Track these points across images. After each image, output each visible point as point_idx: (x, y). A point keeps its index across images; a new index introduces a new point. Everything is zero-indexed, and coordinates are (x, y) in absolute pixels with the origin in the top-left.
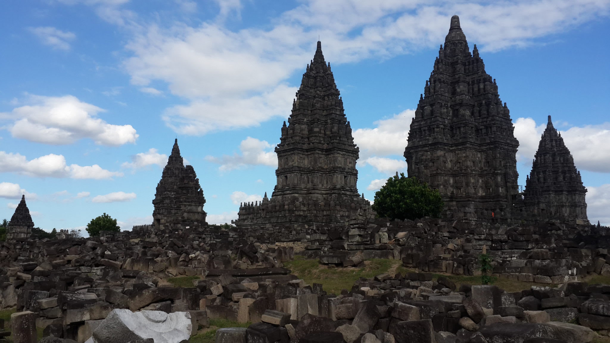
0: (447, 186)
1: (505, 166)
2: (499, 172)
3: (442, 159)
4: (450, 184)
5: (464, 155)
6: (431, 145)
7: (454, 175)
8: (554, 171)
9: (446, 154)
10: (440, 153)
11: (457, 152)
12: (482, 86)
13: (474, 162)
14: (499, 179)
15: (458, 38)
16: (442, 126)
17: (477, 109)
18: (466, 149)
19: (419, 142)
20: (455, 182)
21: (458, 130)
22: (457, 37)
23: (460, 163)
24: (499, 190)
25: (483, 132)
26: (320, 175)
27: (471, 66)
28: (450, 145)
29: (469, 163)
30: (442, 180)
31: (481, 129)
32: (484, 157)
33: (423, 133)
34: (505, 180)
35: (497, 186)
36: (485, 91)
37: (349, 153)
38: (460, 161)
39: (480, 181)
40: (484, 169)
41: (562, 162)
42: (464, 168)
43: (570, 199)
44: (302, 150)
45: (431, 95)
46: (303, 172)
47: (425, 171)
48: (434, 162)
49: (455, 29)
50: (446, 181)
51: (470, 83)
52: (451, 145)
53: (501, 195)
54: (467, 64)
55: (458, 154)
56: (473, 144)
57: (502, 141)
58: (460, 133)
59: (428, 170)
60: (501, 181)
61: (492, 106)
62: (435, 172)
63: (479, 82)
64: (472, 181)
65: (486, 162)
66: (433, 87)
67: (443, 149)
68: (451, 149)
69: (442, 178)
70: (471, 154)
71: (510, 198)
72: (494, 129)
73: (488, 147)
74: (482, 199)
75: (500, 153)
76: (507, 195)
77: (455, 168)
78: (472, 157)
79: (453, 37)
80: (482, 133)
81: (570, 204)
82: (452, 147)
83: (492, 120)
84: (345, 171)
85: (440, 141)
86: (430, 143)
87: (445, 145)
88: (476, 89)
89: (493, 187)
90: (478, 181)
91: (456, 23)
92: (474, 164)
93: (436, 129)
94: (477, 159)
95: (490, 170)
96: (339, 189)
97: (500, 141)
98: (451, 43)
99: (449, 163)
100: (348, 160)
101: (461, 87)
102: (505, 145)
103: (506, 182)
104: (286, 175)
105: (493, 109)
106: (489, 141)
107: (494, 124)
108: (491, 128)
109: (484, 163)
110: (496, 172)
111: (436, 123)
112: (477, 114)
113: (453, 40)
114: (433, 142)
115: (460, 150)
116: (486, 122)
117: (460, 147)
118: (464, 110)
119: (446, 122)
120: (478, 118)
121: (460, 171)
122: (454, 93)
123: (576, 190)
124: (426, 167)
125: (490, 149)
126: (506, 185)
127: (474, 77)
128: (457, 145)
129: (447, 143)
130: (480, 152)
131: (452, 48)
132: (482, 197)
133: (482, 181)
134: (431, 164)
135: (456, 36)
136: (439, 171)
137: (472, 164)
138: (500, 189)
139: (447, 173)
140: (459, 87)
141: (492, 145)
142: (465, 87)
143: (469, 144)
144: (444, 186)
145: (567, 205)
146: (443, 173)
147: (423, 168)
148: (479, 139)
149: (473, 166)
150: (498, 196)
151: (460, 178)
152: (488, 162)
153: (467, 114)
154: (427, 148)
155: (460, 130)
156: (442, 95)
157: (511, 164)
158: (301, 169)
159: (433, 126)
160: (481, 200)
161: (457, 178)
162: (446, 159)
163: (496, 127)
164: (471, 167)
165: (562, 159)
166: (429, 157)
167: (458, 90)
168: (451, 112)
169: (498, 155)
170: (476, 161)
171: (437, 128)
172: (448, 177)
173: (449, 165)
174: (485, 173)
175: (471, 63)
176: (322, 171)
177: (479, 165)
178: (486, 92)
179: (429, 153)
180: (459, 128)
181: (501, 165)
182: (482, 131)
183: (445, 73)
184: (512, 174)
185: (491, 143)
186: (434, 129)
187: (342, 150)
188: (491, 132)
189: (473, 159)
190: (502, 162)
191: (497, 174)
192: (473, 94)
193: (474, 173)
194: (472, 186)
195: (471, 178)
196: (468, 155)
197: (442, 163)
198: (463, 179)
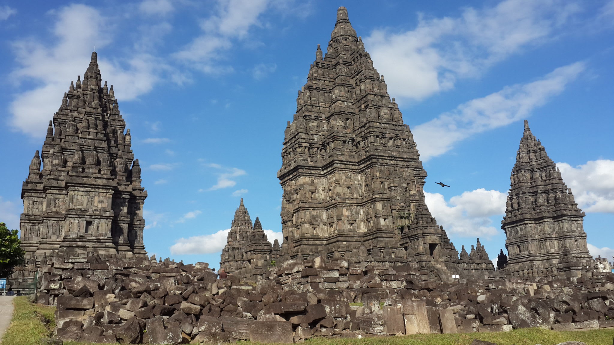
0: (315, 223)
1: (390, 188)
2: (378, 196)
3: (307, 188)
4: (322, 220)
5: (334, 179)
6: (294, 170)
7: (327, 208)
8: (533, 193)
9: (316, 181)
10: (302, 180)
11: (327, 177)
13: (349, 187)
14: (379, 205)
15: (342, 33)
16: (305, 145)
17: (356, 117)
18: (334, 170)
20: (329, 217)
22: (340, 32)
23: (331, 190)
24: (379, 222)
26: (53, 224)
28: (320, 169)
30: (308, 216)
31: (359, 143)
32: (364, 178)
34: (390, 207)
35: (377, 216)
37: (99, 188)
38: (331, 188)
39: (362, 212)
40: (364, 195)
41: (544, 178)
42: (334, 196)
43: (557, 229)
44: (36, 191)
46: (35, 222)
47: (288, 206)
48: (297, 194)
49: (340, 23)
50: (314, 217)
51: (354, 85)
52: (322, 168)
53: (384, 228)
54: (352, 62)
55: (329, 179)
56: (345, 163)
58: (329, 150)
59: (292, 205)
60: (383, 209)
61: (368, 110)
62: (297, 207)
64: (346, 213)
65: (366, 186)
67: (308, 174)
68: (322, 173)
69: (308, 213)
70: (344, 177)
71: (396, 232)
72: (370, 139)
73: (365, 164)
74: (364, 237)
75: (379, 171)
76: (393, 228)
77: (328, 199)
78: (345, 181)
79: (336, 33)
80: (360, 148)
81: (557, 235)
82: (323, 170)
83: (368, 128)
84: (88, 214)
85: (302, 163)
86: (293, 168)
87: (310, 168)
89: (374, 218)
90: (357, 213)
91: (341, 15)
92: (349, 190)
94: (356, 182)
95: (370, 195)
96: (74, 240)
99: (321, 191)
100: (96, 198)
102: (392, 160)
105: (369, 114)
106: (365, 157)
107: (370, 133)
108: (367, 138)
110: (374, 197)
111: (298, 141)
113: (335, 36)
115: (330, 173)
116: (364, 131)
117: (329, 169)
118: (334, 120)
119: (316, 139)
121: (331, 201)
122: (330, 100)
125: (368, 167)
126: (392, 214)
128: (326, 167)
129: (313, 165)
130: (360, 173)
133: (364, 212)
134: (295, 196)
135: (339, 30)
136: (302, 204)
137: (346, 190)
138: (382, 220)
139: (315, 206)
140: (334, 93)
141: (368, 161)
142: (341, 91)
143: (337, 163)
144: (311, 224)
145: (553, 236)
146: (308, 206)
147: (286, 202)
148: (356, 156)
149: (347, 193)
151: (331, 211)
152: (368, 185)
154: (291, 176)
155: (329, 147)
156: (313, 106)
158: (33, 217)
159: (295, 146)
161: (329, 211)
162: (316, 187)
163: (373, 136)
164: (344, 194)
165: (544, 175)
166: (293, 187)
167: (334, 96)
168: (325, 125)
169: (378, 174)
170: (354, 186)
171: (299, 147)
172: (318, 211)
173: (321, 195)
174: (365, 200)
176: (56, 216)
177: (360, 190)
179: (294, 182)
181: (383, 187)
183: (322, 78)
184: (398, 198)
185: (369, 158)
186: (296, 149)
187: (83, 185)
189: (346, 183)
191: (376, 200)
192: (356, 100)
193: (347, 201)
194: (346, 221)
195: (344, 210)
196: (338, 178)
197: (308, 195)
198: (334, 210)
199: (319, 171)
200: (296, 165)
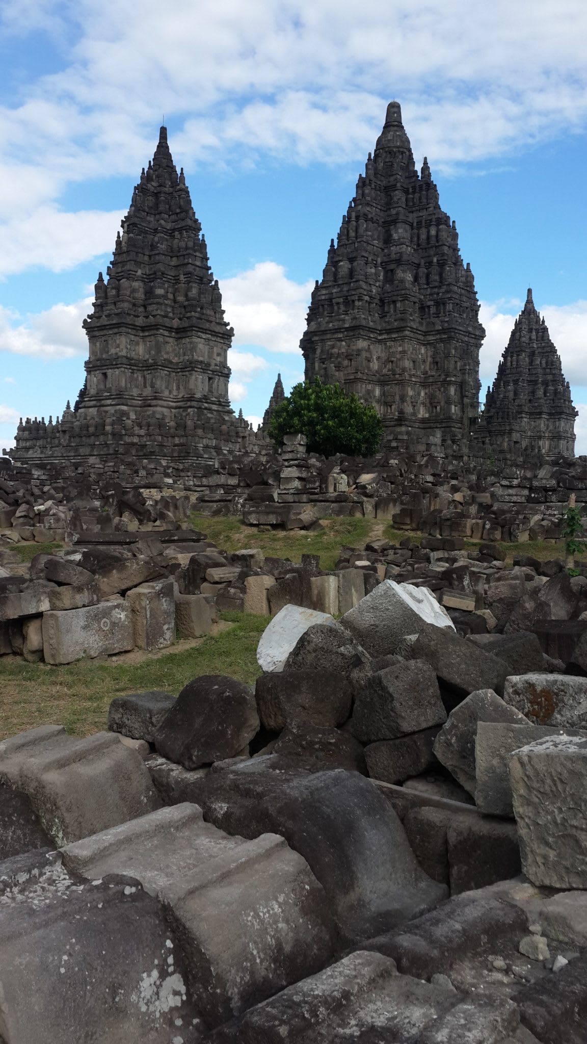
0: (369, 400)
1: (463, 371)
2: (453, 379)
3: (364, 354)
4: (375, 396)
5: (400, 349)
6: (347, 329)
7: (382, 383)
8: (530, 381)
9: (371, 347)
10: (362, 344)
11: (388, 344)
12: (433, 232)
13: (414, 362)
14: (452, 390)
15: (398, 144)
16: (367, 298)
17: (423, 271)
18: (403, 338)
19: (328, 323)
20: (383, 394)
21: (392, 306)
22: (396, 142)
23: (392, 362)
24: (450, 409)
25: (431, 312)
26: (166, 375)
27: (417, 195)
28: (378, 332)
29: (407, 364)
30: (364, 390)
31: (429, 307)
32: (430, 353)
33: (336, 308)
34: (461, 392)
35: (448, 402)
36: (438, 241)
37: (217, 336)
38: (393, 359)
39: (422, 394)
40: (429, 373)
41: (544, 365)
42: (398, 371)
43: (551, 427)
44: (134, 327)
45: (350, 242)
46: (135, 368)
47: (337, 374)
48: (351, 360)
49: (394, 126)
50: (369, 392)
51: (415, 224)
52: (380, 331)
53: (454, 417)
54: (411, 190)
55: (390, 347)
56: (415, 331)
57: (461, 328)
58: (395, 311)
59: (342, 373)
60: (455, 394)
61: (448, 268)
62: (352, 377)
63: (428, 225)
64: (411, 393)
65: (434, 363)
66: (354, 229)
67: (367, 338)
68: (380, 338)
69: (364, 386)
70: (411, 349)
71: (466, 422)
72: (449, 307)
73: (438, 336)
74: (423, 423)
75: (456, 348)
76: (462, 418)
77: (385, 371)
78: (412, 353)
79: (389, 141)
80: (429, 314)
81: (550, 434)
82: (380, 334)
83: (448, 292)
84: (211, 369)
85: (364, 323)
86: (347, 325)
87: (371, 330)
88: (423, 237)
89: (442, 403)
90: (419, 394)
91: (395, 115)
92: (414, 365)
93: (357, 303)
94: (420, 356)
95: (440, 375)
96: (200, 400)
97: (457, 327)
98: (386, 152)
99: (375, 361)
100: (215, 349)
101: (400, 231)
102: (465, 336)
103: (462, 397)
104: (104, 371)
105: (449, 274)
106: (440, 328)
107: (450, 299)
108: (444, 304)
109: (430, 363)
110: (448, 379)
111: (358, 291)
112: (423, 280)
113: (389, 145)
114: (352, 325)
115: (394, 340)
116: (438, 294)
117: (394, 336)
118: (404, 271)
119: (374, 291)
120: (425, 286)
121: (392, 376)
122: (388, 240)
123: (562, 413)
124: (338, 367)
125: (441, 340)
126: (463, 401)
127: (421, 214)
128: (389, 332)
129: (373, 327)
130: (424, 345)
131: (387, 160)
132: (423, 421)
133: (426, 394)
134: (346, 362)
135: (395, 139)
136: (359, 375)
137: (412, 365)
138: (453, 407)
139: (371, 379)
140: (397, 232)
141: (444, 333)
142: (406, 232)
143: (408, 330)
144: (366, 400)
145: (547, 435)
146: (365, 378)
147: (334, 368)
148: (424, 324)
149: (412, 368)
150: (449, 418)
151: (391, 388)
152: (437, 363)
153: (408, 278)
154: (340, 335)
155: (395, 307)
156: (368, 243)
157: (471, 368)
158: (133, 362)
159: (353, 298)
160: (422, 426)
161: (386, 388)
162: (371, 355)
163: (452, 303)
164: (410, 369)
165: (544, 362)
166: (343, 350)
167: (395, 236)
168: (382, 274)
169: (453, 351)
170: (418, 360)
171: (359, 300)
172: (373, 385)
173: (375, 365)
174: (431, 380)
175: (417, 191)
176: (170, 366)
177: (423, 367)
178: (440, 243)
179: (344, 343)
180: (394, 302)
181: (456, 368)
182: (429, 310)
183: (374, 205)
184: (471, 383)
185: (443, 331)
186: (353, 301)
187: (205, 331)
188: (444, 313)
189: (413, 356)
190: (459, 364)
191: (450, 383)
192: (418, 245)
193: (413, 379)
194: (409, 403)
195: (409, 389)
196: (406, 349)
197: (365, 362)
198: (396, 389)
199: (376, 335)
200: (355, 323)
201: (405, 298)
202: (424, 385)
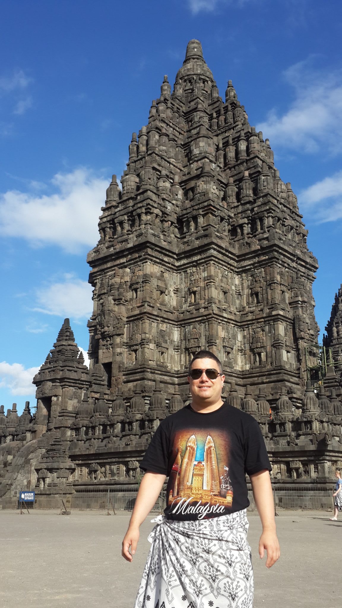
0: (164, 345)
1: (293, 304)
2: (281, 314)
3: (155, 282)
4: (172, 341)
5: (205, 274)
6: (132, 250)
7: (182, 323)
9: (166, 275)
11: (189, 271)
12: (243, 146)
13: (225, 293)
14: (281, 328)
15: (199, 72)
16: (157, 211)
17: (232, 190)
18: (207, 261)
19: (108, 248)
20: (185, 338)
21: (192, 224)
22: (197, 70)
23: (194, 293)
24: (281, 356)
25: (245, 232)
27: (222, 118)
28: (175, 256)
29: (215, 293)
30: (154, 330)
31: (241, 226)
32: (246, 283)
33: (119, 228)
34: (294, 334)
35: (276, 345)
36: (248, 155)
38: (195, 289)
39: (240, 337)
40: (247, 309)
42: (202, 303)
45: (140, 157)
47: (116, 308)
48: (136, 290)
49: (194, 59)
50: (162, 333)
51: (221, 145)
52: (177, 255)
53: (287, 367)
54: (215, 115)
55: (192, 274)
56: (224, 252)
57: (286, 248)
58: (196, 228)
59: (123, 308)
60: (286, 335)
61: (263, 178)
62: (137, 312)
63: (237, 140)
64: (222, 334)
65: (252, 295)
66: (145, 142)
67: (158, 261)
68: (177, 264)
69: (154, 325)
71: (305, 375)
72: (269, 221)
73: (256, 260)
74: (243, 378)
75: (281, 274)
76: (299, 369)
77: (185, 307)
78: (222, 280)
79: (188, 70)
80: (242, 234)
82: (178, 260)
83: (265, 204)
85: (153, 240)
86: (130, 245)
87: (163, 251)
88: (231, 154)
89: (269, 348)
90: (235, 337)
91: (195, 50)
92: (226, 298)
93: (144, 217)
94: (233, 288)
95: (262, 310)
97: (282, 246)
98: (185, 81)
99: (172, 294)
101: (202, 144)
103: (296, 339)
105: (265, 184)
106: (259, 247)
107: (269, 211)
108: (261, 220)
109: (248, 295)
110: (274, 313)
111: (145, 203)
112: (233, 199)
113: (188, 73)
114: (137, 243)
115: (197, 264)
116: (252, 210)
117: (195, 258)
118: (206, 182)
119: (169, 208)
120: (236, 204)
121: (195, 312)
122: (189, 156)
124: (118, 301)
125: (261, 264)
126: (297, 345)
127: (227, 135)
128: (188, 254)
130: (238, 273)
131: (187, 88)
132: (243, 375)
133: (244, 337)
134: (130, 294)
135: (195, 67)
136: (147, 309)
137: (221, 295)
138: (284, 352)
139: (165, 316)
140: (198, 146)
141: (263, 254)
143: (215, 249)
144: (158, 345)
146: (156, 313)
147: (113, 302)
148: (237, 246)
149: (223, 301)
150: (280, 369)
151: (193, 328)
152: (257, 294)
153: (212, 191)
154: (123, 260)
155: (196, 223)
157: (306, 300)
159: (139, 211)
160: (241, 381)
161: (188, 328)
162: (166, 285)
163: (273, 217)
164: (219, 301)
166: (127, 279)
167: (196, 151)
169: (278, 277)
170: (231, 292)
171: (146, 213)
172: (168, 325)
173: (172, 300)
174: (250, 318)
175: (223, 112)
177: (238, 302)
178: (252, 156)
179: (128, 270)
180: (195, 219)
181: (284, 300)
182: (242, 231)
183: (171, 124)
184: (307, 321)
185: (264, 250)
186: (139, 215)
188: (262, 229)
189: (223, 285)
190: (287, 295)
191: (276, 319)
192: (226, 164)
193: (225, 315)
194: (221, 347)
195: (220, 328)
196: (213, 273)
197: (156, 294)
198: (202, 328)
199: (172, 260)
200: (141, 240)
201: (209, 210)
202: (242, 325)
